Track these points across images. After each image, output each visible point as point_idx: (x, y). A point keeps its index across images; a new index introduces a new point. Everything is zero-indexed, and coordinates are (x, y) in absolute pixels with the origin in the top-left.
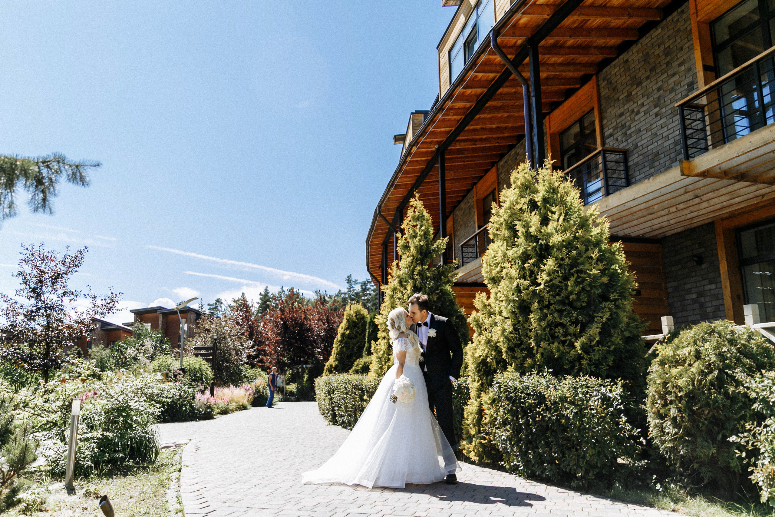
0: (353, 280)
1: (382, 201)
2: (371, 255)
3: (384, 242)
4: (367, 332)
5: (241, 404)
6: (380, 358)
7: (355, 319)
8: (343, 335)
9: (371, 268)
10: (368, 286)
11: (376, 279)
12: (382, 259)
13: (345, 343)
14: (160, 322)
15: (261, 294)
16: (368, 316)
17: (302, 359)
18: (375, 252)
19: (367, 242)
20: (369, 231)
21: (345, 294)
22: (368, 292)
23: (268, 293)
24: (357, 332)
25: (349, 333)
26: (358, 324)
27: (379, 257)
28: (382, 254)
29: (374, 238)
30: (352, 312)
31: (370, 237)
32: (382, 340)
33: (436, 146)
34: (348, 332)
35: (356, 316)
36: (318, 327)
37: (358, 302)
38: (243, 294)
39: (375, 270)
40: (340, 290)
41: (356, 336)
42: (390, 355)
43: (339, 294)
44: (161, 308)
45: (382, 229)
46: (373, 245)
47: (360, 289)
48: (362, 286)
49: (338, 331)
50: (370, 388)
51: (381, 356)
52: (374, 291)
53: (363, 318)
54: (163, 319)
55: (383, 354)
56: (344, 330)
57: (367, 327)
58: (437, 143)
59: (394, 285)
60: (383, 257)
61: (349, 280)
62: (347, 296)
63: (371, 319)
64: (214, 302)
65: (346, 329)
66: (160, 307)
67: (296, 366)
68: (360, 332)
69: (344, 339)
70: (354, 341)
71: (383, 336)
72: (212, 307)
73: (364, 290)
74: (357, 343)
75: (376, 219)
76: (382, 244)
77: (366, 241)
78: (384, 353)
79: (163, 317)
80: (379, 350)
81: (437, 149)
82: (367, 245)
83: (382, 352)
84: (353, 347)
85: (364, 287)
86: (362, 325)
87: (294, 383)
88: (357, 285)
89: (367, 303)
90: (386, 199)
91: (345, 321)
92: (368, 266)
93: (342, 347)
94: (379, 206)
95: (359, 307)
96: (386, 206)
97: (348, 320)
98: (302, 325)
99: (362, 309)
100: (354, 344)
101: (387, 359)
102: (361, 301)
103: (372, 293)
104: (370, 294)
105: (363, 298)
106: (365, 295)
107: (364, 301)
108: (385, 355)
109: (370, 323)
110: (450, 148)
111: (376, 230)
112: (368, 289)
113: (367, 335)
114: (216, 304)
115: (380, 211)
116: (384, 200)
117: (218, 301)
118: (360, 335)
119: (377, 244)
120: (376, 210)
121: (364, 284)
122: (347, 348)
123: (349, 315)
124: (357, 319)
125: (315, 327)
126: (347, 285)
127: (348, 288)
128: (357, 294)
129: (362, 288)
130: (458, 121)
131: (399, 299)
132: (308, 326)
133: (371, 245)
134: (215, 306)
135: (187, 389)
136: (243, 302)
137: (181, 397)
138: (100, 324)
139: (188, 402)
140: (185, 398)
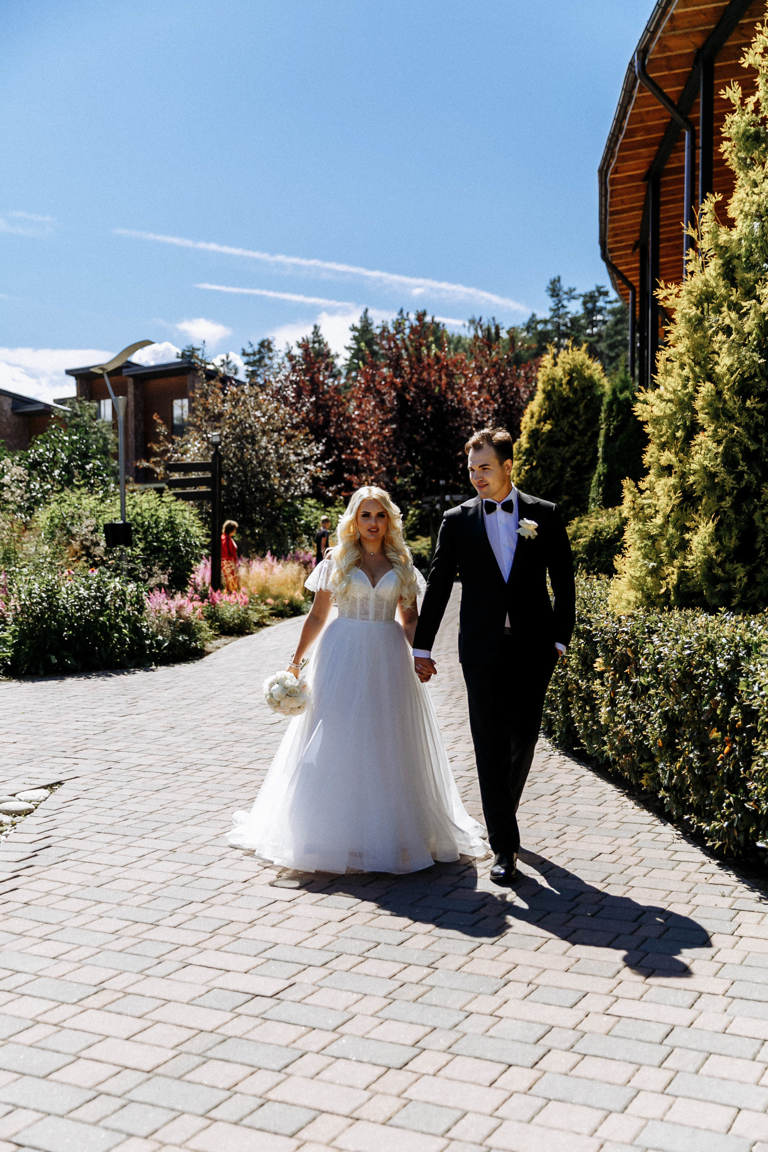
0: (565, 289)
1: (651, 32)
2: (612, 213)
3: (649, 172)
4: (602, 432)
5: (287, 602)
6: (653, 539)
7: (566, 391)
8: (534, 435)
9: (611, 251)
10: (600, 304)
11: (625, 279)
12: (644, 224)
13: (541, 458)
14: (130, 396)
15: (354, 329)
16: (605, 381)
17: (442, 482)
18: (623, 202)
19: (603, 172)
20: (610, 140)
21: (545, 322)
22: (599, 317)
23: (371, 324)
24: (572, 426)
25: (550, 431)
26: (576, 404)
27: (634, 219)
28: (644, 208)
29: (621, 159)
30: (559, 372)
31: (612, 156)
32: (660, 476)
34: (547, 427)
35: (570, 383)
36: (480, 407)
37: (577, 343)
38: (315, 327)
39: (620, 257)
40: (534, 315)
41: (570, 439)
42: (688, 530)
43: (531, 324)
44: (129, 364)
45: (648, 130)
46: (622, 181)
47: (581, 311)
48: (585, 303)
49: (523, 425)
50: (617, 643)
51: (654, 532)
52: (613, 312)
53: (590, 385)
54: (136, 388)
55: (663, 526)
56: (538, 422)
57: (603, 415)
59: (706, 283)
60: (645, 216)
61: (555, 290)
62: (550, 327)
63: (614, 392)
64: (256, 348)
65: (543, 419)
66: (128, 362)
67: (429, 499)
68: (580, 427)
69: (537, 448)
70: (566, 451)
71: (663, 462)
72: (252, 359)
73: (590, 312)
74: (572, 458)
75: (631, 97)
76: (646, 177)
77: (601, 171)
78: (667, 522)
79: (136, 382)
80: (648, 511)
82: (602, 183)
83: (659, 520)
84: (562, 469)
85: (590, 305)
86: (586, 406)
87: (425, 535)
88: (573, 302)
89: (598, 342)
90: (665, 23)
91: (539, 397)
92: (603, 243)
93: (532, 469)
94: (643, 51)
95: (580, 356)
96: (663, 47)
97: (548, 395)
98: (439, 401)
99: (589, 362)
100: (563, 460)
101: (676, 543)
102: (582, 338)
103: (610, 318)
104: (604, 322)
105: (589, 331)
106: (593, 324)
107: (591, 339)
108: (671, 530)
109: (610, 404)
111: (630, 133)
112: (600, 311)
113: (601, 439)
114: (260, 352)
115: (643, 66)
116: (658, 25)
117: (262, 345)
118: (582, 433)
119: (632, 178)
120: (631, 64)
121: (590, 299)
122: (547, 470)
123: (551, 380)
124: (574, 391)
125: (472, 404)
126: (551, 303)
127: (551, 310)
128: (575, 321)
129: (586, 308)
131: (727, 331)
132: (455, 404)
133: (613, 182)
134: (258, 357)
135: (119, 587)
136: (316, 345)
137: (105, 606)
138: (10, 401)
139: (125, 620)
140: (117, 609)
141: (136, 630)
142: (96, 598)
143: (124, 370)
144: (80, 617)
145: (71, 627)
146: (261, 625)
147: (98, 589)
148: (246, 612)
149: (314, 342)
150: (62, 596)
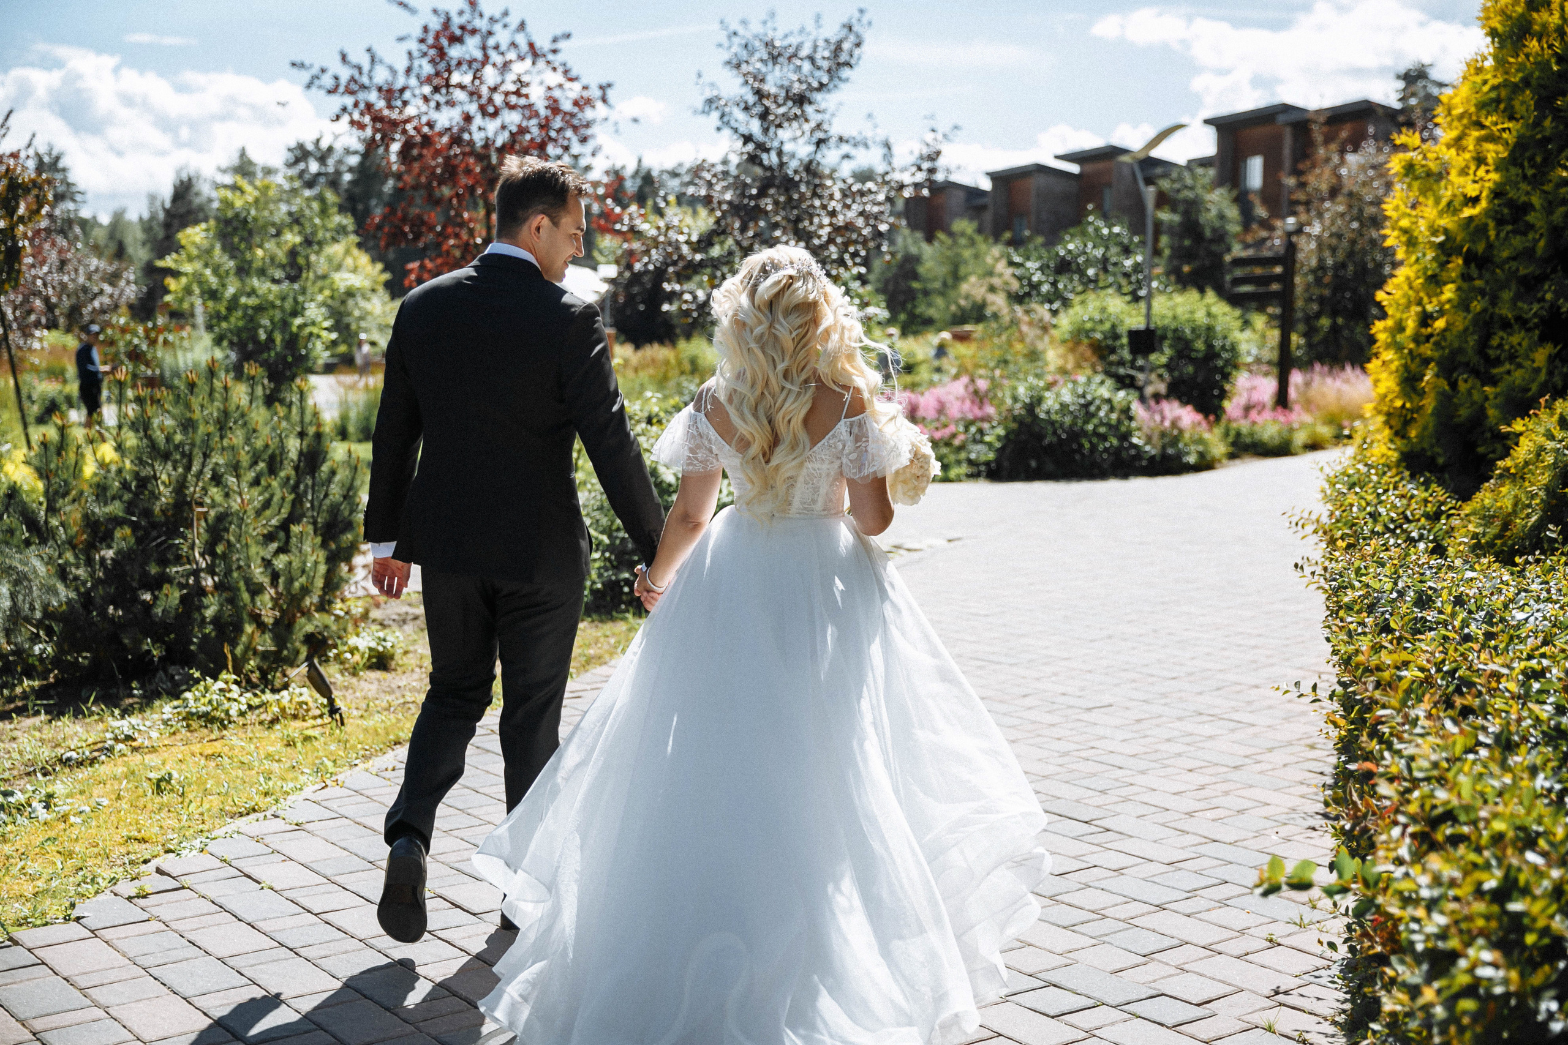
14: (1286, 150)
135: (1107, 395)
137: (1089, 414)
139: (1112, 429)
141: (1124, 439)
142: (1081, 405)
144: (1062, 424)
146: (1314, 446)
147: (1083, 396)
150: (1050, 402)
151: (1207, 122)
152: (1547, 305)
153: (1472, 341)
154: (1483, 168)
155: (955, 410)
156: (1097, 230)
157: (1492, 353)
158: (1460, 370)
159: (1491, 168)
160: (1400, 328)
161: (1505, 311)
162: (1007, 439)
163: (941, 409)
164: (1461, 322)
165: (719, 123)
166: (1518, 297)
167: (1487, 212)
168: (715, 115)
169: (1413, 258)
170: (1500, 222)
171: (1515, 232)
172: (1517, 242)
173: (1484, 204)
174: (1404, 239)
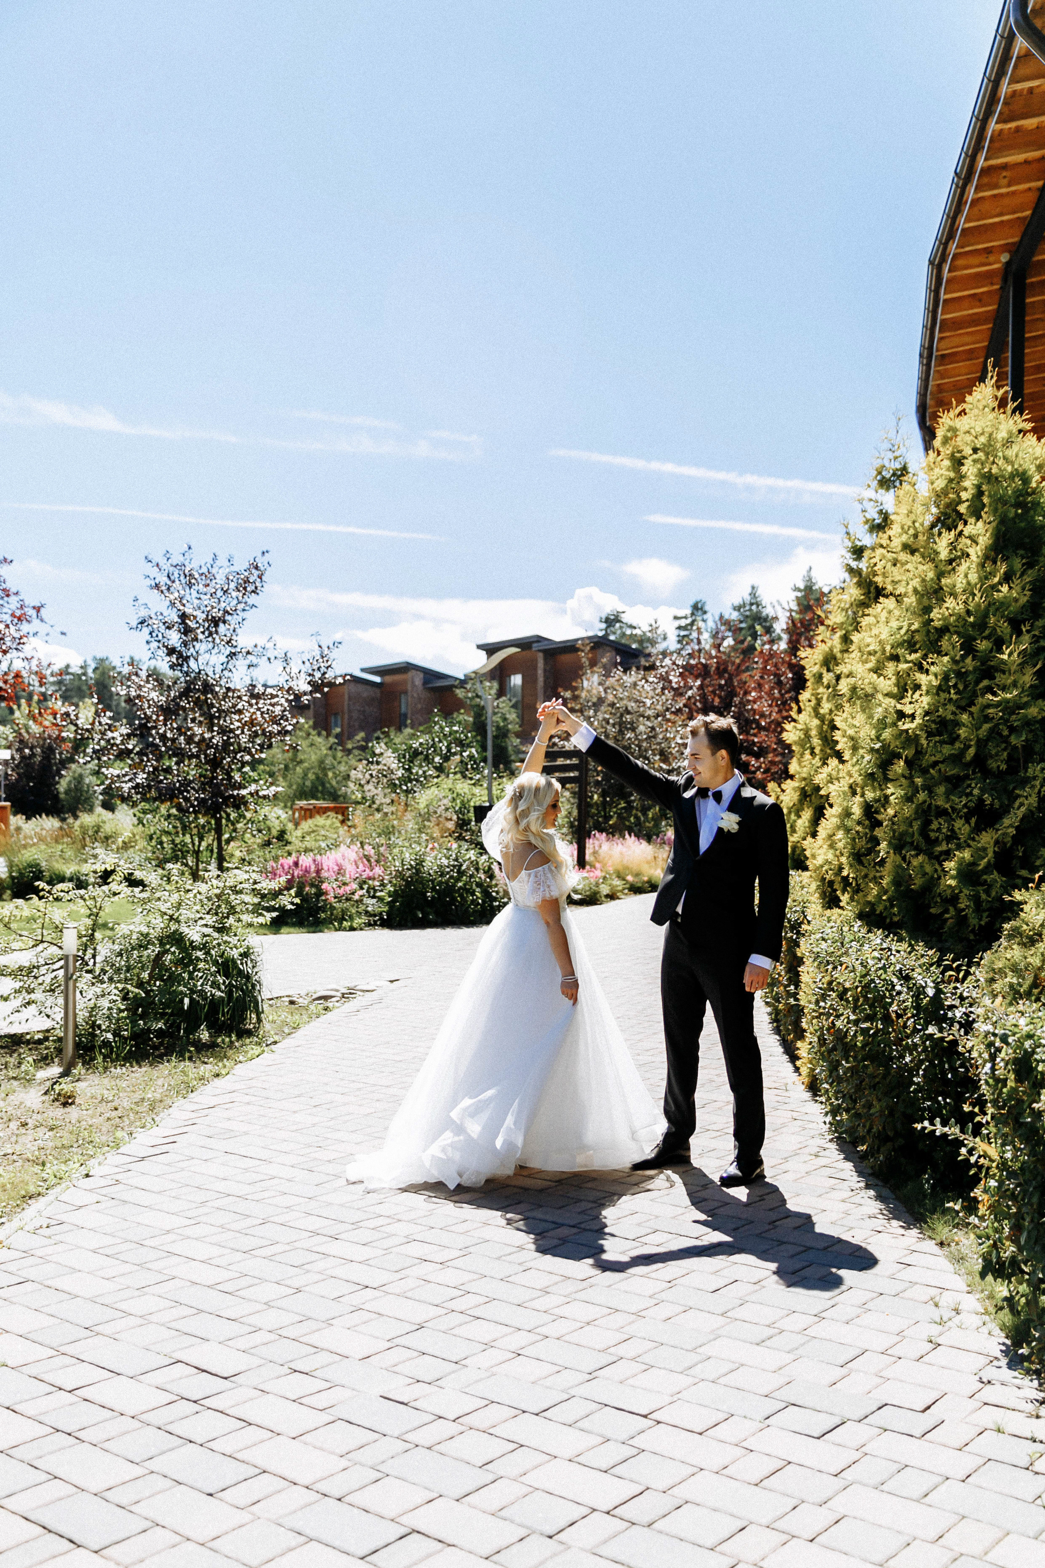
14: (540, 672)
15: (797, 589)
33: (1005, 258)
38: (753, 588)
44: (539, 639)
54: (546, 663)
58: (1005, 248)
64: (689, 610)
66: (538, 636)
72: (683, 622)
79: (545, 659)
81: (1008, 264)
110: (1036, 259)
114: (692, 615)
130: (1038, 189)
134: (689, 621)
135: (473, 858)
136: (754, 607)
137: (461, 873)
138: (421, 675)
139: (479, 885)
140: (471, 876)
141: (486, 893)
142: (454, 866)
143: (535, 645)
144: (441, 882)
145: (433, 889)
146: (612, 897)
147: (456, 860)
148: (597, 885)
149: (751, 604)
150: (427, 864)
151: (479, 647)
152: (974, 799)
153: (916, 825)
154: (918, 693)
155: (351, 871)
156: (442, 728)
157: (933, 835)
158: (907, 848)
159: (924, 693)
160: (847, 814)
161: (940, 802)
162: (395, 895)
163: (340, 871)
164: (908, 810)
165: (148, 638)
166: (947, 794)
167: (921, 727)
168: (146, 631)
169: (855, 760)
170: (930, 734)
171: (942, 742)
172: (947, 750)
173: (918, 721)
174: (850, 744)
